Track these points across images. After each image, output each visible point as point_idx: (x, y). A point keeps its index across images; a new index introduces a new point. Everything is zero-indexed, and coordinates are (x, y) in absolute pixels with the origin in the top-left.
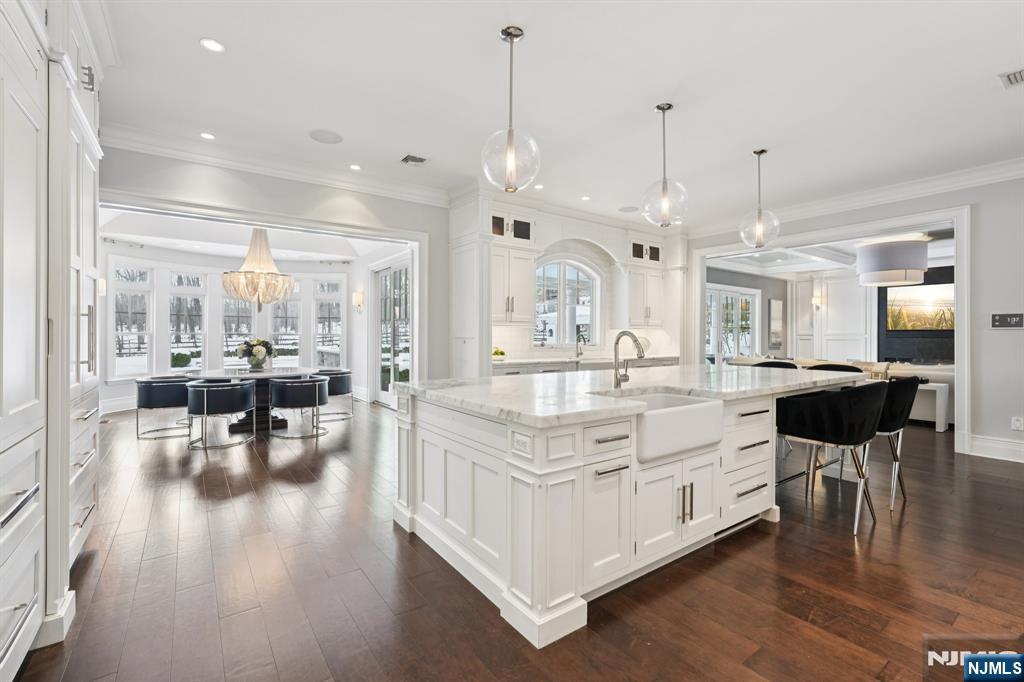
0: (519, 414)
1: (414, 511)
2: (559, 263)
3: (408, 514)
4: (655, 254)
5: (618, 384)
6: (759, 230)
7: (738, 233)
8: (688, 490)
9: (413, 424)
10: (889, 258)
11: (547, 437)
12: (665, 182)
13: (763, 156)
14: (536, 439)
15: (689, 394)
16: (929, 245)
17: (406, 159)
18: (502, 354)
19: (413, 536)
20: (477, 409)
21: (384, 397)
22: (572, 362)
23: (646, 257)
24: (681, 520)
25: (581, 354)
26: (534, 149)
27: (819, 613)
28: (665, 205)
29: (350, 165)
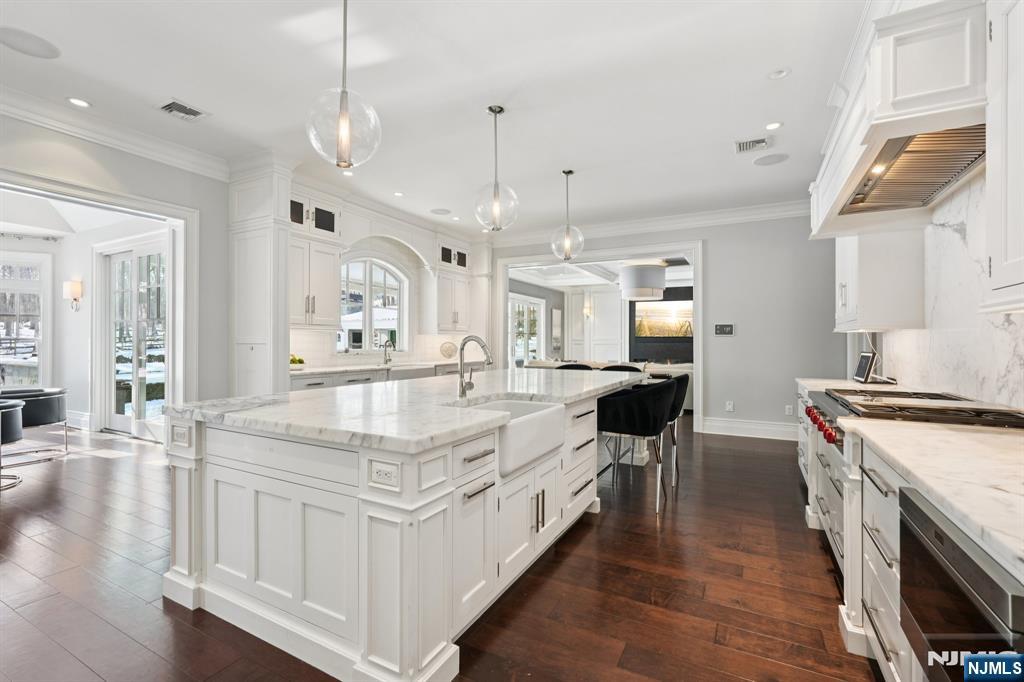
0: (382, 437)
1: (200, 580)
2: (365, 262)
3: (191, 585)
4: (462, 260)
5: (463, 393)
6: (567, 243)
7: (549, 245)
8: (540, 497)
9: (199, 461)
10: (643, 277)
11: (419, 463)
12: (496, 185)
13: (570, 176)
14: (406, 467)
15: (531, 399)
16: (667, 269)
17: (170, 107)
18: (301, 362)
19: (200, 613)
20: (315, 435)
21: (118, 421)
22: (382, 370)
23: (454, 262)
24: (534, 530)
25: (390, 360)
26: (373, 121)
27: (657, 593)
28: (496, 209)
29: (68, 98)
